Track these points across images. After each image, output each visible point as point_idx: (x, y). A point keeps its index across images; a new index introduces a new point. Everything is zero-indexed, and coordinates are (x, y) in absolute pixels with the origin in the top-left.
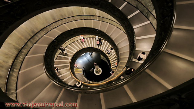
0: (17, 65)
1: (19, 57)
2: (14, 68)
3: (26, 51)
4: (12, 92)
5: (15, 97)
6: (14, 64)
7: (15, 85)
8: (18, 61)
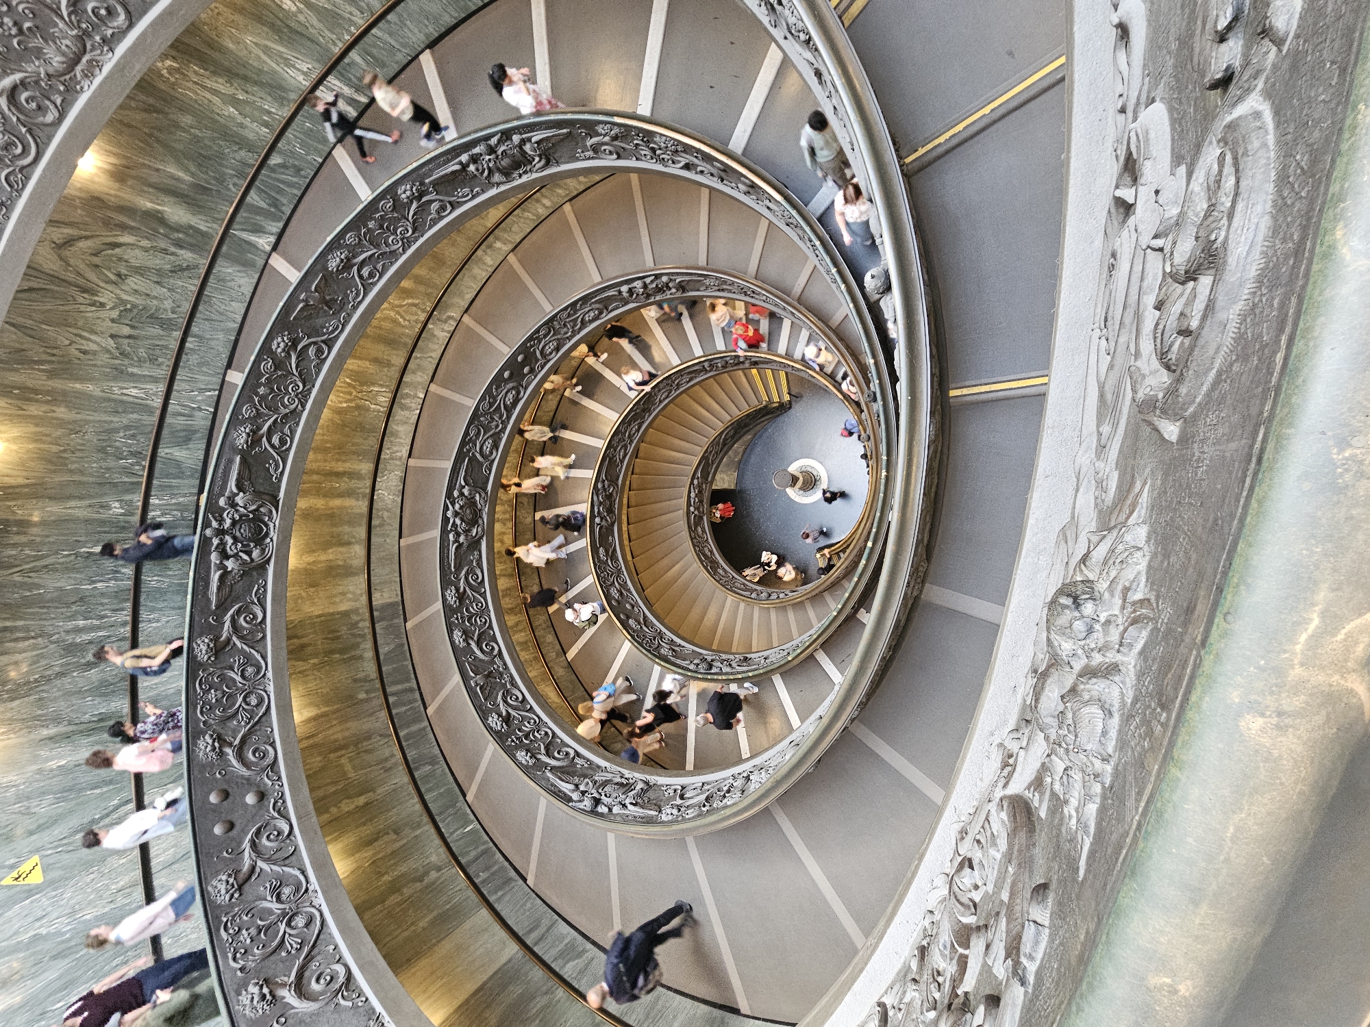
0: (516, 228)
2: (497, 238)
3: (580, 183)
4: (449, 314)
5: (448, 332)
6: (503, 224)
7: (469, 297)
8: (526, 214)
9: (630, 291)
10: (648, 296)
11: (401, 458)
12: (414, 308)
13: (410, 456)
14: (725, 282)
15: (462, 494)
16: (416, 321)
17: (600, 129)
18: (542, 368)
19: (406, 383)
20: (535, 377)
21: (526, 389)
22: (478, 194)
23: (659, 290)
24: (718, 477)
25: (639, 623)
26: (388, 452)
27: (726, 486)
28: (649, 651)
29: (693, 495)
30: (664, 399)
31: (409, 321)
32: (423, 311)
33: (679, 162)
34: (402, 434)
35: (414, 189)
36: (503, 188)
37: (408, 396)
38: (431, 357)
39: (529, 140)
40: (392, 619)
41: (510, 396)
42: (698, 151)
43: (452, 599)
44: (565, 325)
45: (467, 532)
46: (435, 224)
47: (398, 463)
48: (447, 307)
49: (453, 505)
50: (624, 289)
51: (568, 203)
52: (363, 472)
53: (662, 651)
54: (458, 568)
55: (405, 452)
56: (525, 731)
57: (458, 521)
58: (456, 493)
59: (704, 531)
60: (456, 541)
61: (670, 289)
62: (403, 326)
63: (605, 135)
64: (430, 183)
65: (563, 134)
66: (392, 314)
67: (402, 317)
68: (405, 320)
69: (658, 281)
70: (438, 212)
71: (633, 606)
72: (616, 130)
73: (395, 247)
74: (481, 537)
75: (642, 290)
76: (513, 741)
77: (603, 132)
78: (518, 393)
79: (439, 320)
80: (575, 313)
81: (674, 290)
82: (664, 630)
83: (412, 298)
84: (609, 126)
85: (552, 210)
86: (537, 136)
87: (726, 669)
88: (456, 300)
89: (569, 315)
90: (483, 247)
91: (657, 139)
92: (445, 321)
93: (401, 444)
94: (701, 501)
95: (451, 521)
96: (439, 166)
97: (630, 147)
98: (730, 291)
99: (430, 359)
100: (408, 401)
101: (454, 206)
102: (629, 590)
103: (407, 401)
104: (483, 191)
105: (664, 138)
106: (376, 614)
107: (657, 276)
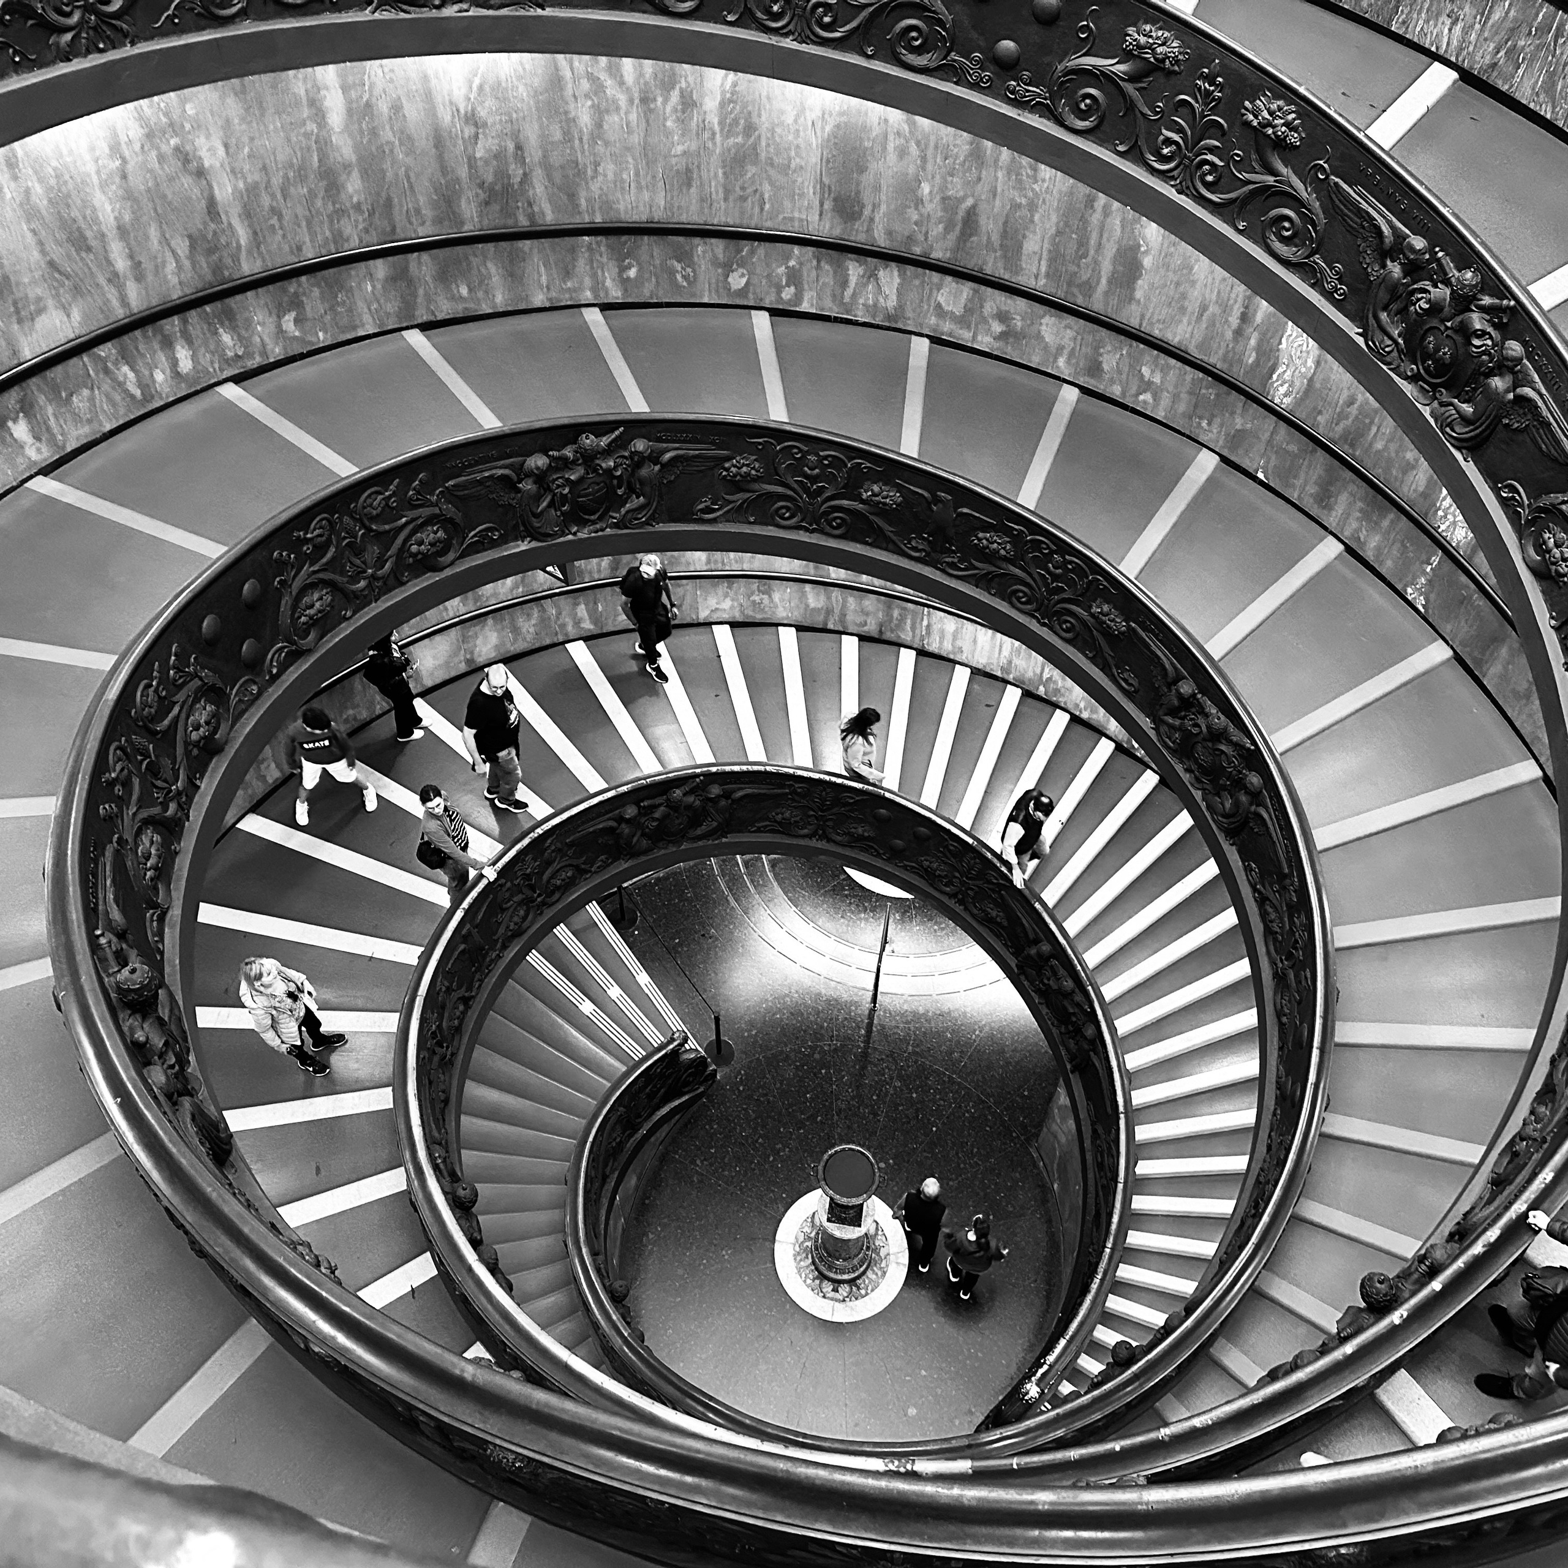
1: (168, 344)
18: (278, 673)
20: (258, 695)
41: (200, 714)
89: (385, 510)
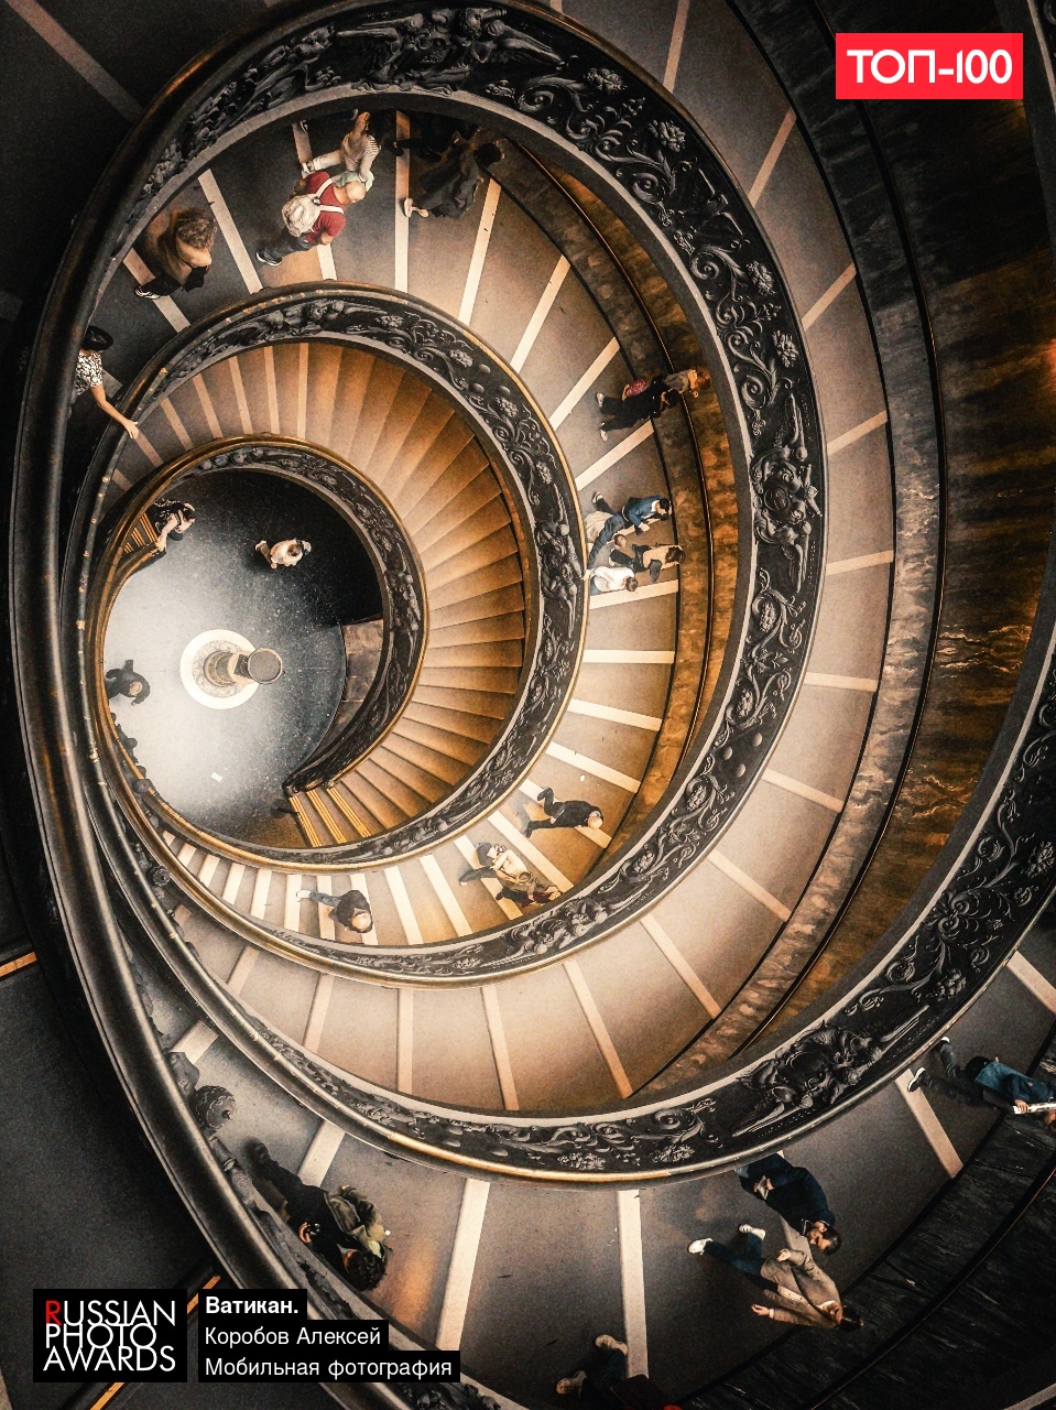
0: (787, 960)
2: (811, 938)
3: (701, 1051)
4: (865, 807)
5: (861, 778)
6: (806, 961)
7: (839, 840)
8: (774, 984)
9: (591, 914)
10: (562, 914)
11: (906, 561)
12: (919, 803)
13: (892, 566)
14: (446, 969)
15: (798, 529)
16: (912, 785)
17: (687, 1152)
18: (704, 761)
19: (916, 684)
20: (713, 744)
21: (724, 722)
22: (850, 1006)
23: (547, 928)
24: (379, 641)
25: (453, 361)
26: (928, 567)
27: (361, 629)
28: (425, 316)
29: (414, 602)
30: (499, 753)
31: (924, 782)
32: (905, 803)
33: (561, 1138)
34: (910, 599)
35: (943, 991)
36: (815, 1024)
37: (910, 665)
38: (882, 733)
39: (788, 1107)
40: (882, 276)
41: (747, 706)
42: (534, 1166)
43: (787, 342)
44: (682, 837)
45: (780, 466)
46: (906, 947)
47: (910, 552)
48: (870, 817)
49: (809, 509)
50: (601, 917)
51: (714, 1015)
52: (961, 526)
53: (400, 320)
54: (783, 399)
55: (903, 572)
56: (618, 128)
57: (797, 482)
58: (808, 528)
59: (379, 543)
60: (795, 448)
61: (530, 934)
62: (930, 772)
63: (679, 1144)
64: (922, 1006)
65: (740, 1129)
66: (951, 788)
67: (936, 786)
68: (931, 783)
69: (550, 944)
70: (905, 965)
71: (472, 389)
72: (664, 1157)
73: (961, 898)
74: (754, 461)
75: (574, 922)
76: (635, 106)
77: (683, 1149)
78: (735, 713)
79: (880, 794)
80: (670, 859)
81: (525, 934)
82: (407, 358)
83: (923, 819)
84: (676, 1160)
85: (738, 999)
86: (778, 1114)
87: (276, 317)
88: (857, 830)
89: (678, 854)
90: (830, 920)
91: (600, 1163)
92: (869, 794)
93: (908, 583)
94: (397, 595)
95: (808, 480)
96: (912, 1033)
97: (637, 1139)
98: (435, 957)
99: (883, 729)
100: (908, 656)
101: (881, 981)
102: (485, 416)
103: (910, 654)
104: (842, 1011)
105: (590, 1167)
106: (908, 283)
107: (555, 949)
